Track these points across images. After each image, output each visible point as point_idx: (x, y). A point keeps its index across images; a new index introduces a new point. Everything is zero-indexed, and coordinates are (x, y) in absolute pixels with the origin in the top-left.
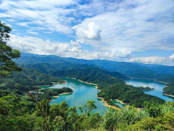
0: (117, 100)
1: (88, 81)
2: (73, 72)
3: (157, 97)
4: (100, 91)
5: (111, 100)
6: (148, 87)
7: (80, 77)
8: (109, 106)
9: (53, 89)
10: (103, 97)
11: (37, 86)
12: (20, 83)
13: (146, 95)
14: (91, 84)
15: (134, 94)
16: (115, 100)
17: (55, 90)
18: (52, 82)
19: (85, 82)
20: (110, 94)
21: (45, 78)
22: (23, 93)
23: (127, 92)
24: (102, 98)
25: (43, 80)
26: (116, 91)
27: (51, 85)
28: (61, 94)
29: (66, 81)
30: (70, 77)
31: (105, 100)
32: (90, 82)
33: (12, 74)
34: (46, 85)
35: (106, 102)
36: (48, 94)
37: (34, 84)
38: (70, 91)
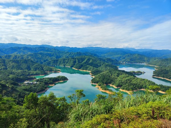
0: (110, 84)
1: (82, 68)
2: (66, 61)
3: (147, 80)
4: (94, 77)
5: (105, 85)
6: (140, 71)
7: (74, 65)
8: (104, 91)
9: (48, 78)
10: (97, 83)
11: (32, 76)
12: (14, 74)
13: (137, 78)
14: (85, 71)
15: (127, 78)
18: (46, 72)
19: (80, 70)
20: (103, 79)
21: (39, 67)
22: (19, 84)
23: (120, 76)
24: (96, 84)
26: (109, 76)
27: (46, 74)
29: (60, 70)
30: (65, 66)
31: (99, 86)
32: (84, 70)
33: (5, 66)
34: (41, 74)
35: (100, 87)
36: (43, 84)
37: (29, 75)
38: (65, 79)
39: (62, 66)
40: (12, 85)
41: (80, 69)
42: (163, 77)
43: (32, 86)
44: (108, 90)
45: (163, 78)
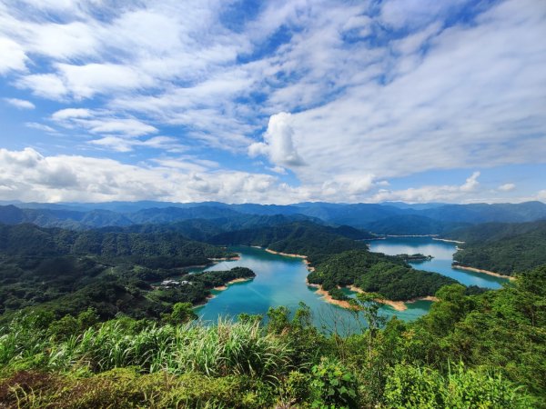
0: (352, 286)
1: (286, 250)
3: (439, 274)
4: (313, 269)
5: (339, 288)
6: (419, 255)
7: (269, 242)
8: (335, 302)
9: (213, 272)
10: (320, 284)
11: (179, 269)
12: (144, 264)
13: (415, 271)
15: (389, 271)
16: (348, 287)
17: (217, 274)
18: (210, 259)
19: (281, 254)
21: (196, 250)
22: (151, 285)
23: (372, 268)
24: (318, 286)
25: (192, 256)
26: (349, 267)
27: (210, 264)
28: (231, 283)
29: (240, 255)
30: (249, 245)
31: (325, 289)
32: (290, 253)
33: (128, 247)
34: (199, 265)
35: (326, 293)
37: (173, 266)
42: (479, 267)
43: (179, 290)
44: (346, 299)
45: (478, 271)
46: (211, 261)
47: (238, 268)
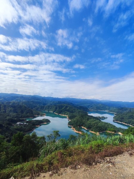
0: (82, 127)
1: (61, 113)
2: (50, 107)
3: (109, 124)
4: (70, 120)
5: (78, 127)
6: (103, 117)
7: (56, 110)
8: (77, 132)
9: (35, 120)
11: (23, 118)
12: (10, 116)
13: (102, 122)
14: (63, 115)
15: (94, 122)
17: (37, 121)
21: (30, 112)
22: (12, 124)
23: (89, 120)
24: (72, 126)
25: (28, 114)
26: (82, 120)
29: (45, 114)
30: (49, 111)
31: (74, 127)
33: (5, 110)
34: (31, 117)
35: (74, 129)
36: (31, 125)
37: (21, 117)
38: (48, 121)
39: (47, 111)
40: (7, 125)
41: (59, 114)
44: (81, 131)
45: (121, 123)
46: (35, 116)
47: (44, 119)
